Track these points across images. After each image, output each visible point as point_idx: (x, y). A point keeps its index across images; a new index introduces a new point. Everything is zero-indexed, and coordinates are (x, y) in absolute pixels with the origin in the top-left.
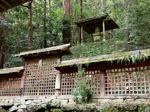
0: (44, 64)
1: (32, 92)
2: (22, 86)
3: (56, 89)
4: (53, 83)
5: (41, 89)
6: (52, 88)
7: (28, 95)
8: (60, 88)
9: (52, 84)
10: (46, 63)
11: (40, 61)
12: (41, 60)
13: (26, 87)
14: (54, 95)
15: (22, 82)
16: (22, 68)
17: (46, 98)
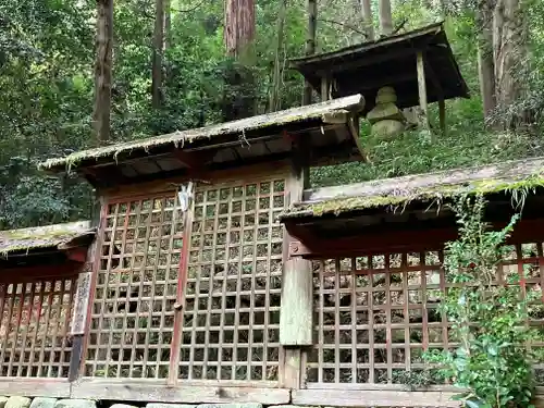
0: (204, 204)
1: (138, 358)
2: (78, 326)
3: (286, 347)
4: (267, 308)
5: (193, 346)
6: (258, 337)
7: (111, 375)
8: (309, 342)
9: (259, 318)
10: (218, 202)
11: (186, 194)
12: (191, 184)
13: (101, 330)
14: (275, 383)
15: (82, 303)
16: (79, 228)
17: (221, 393)
